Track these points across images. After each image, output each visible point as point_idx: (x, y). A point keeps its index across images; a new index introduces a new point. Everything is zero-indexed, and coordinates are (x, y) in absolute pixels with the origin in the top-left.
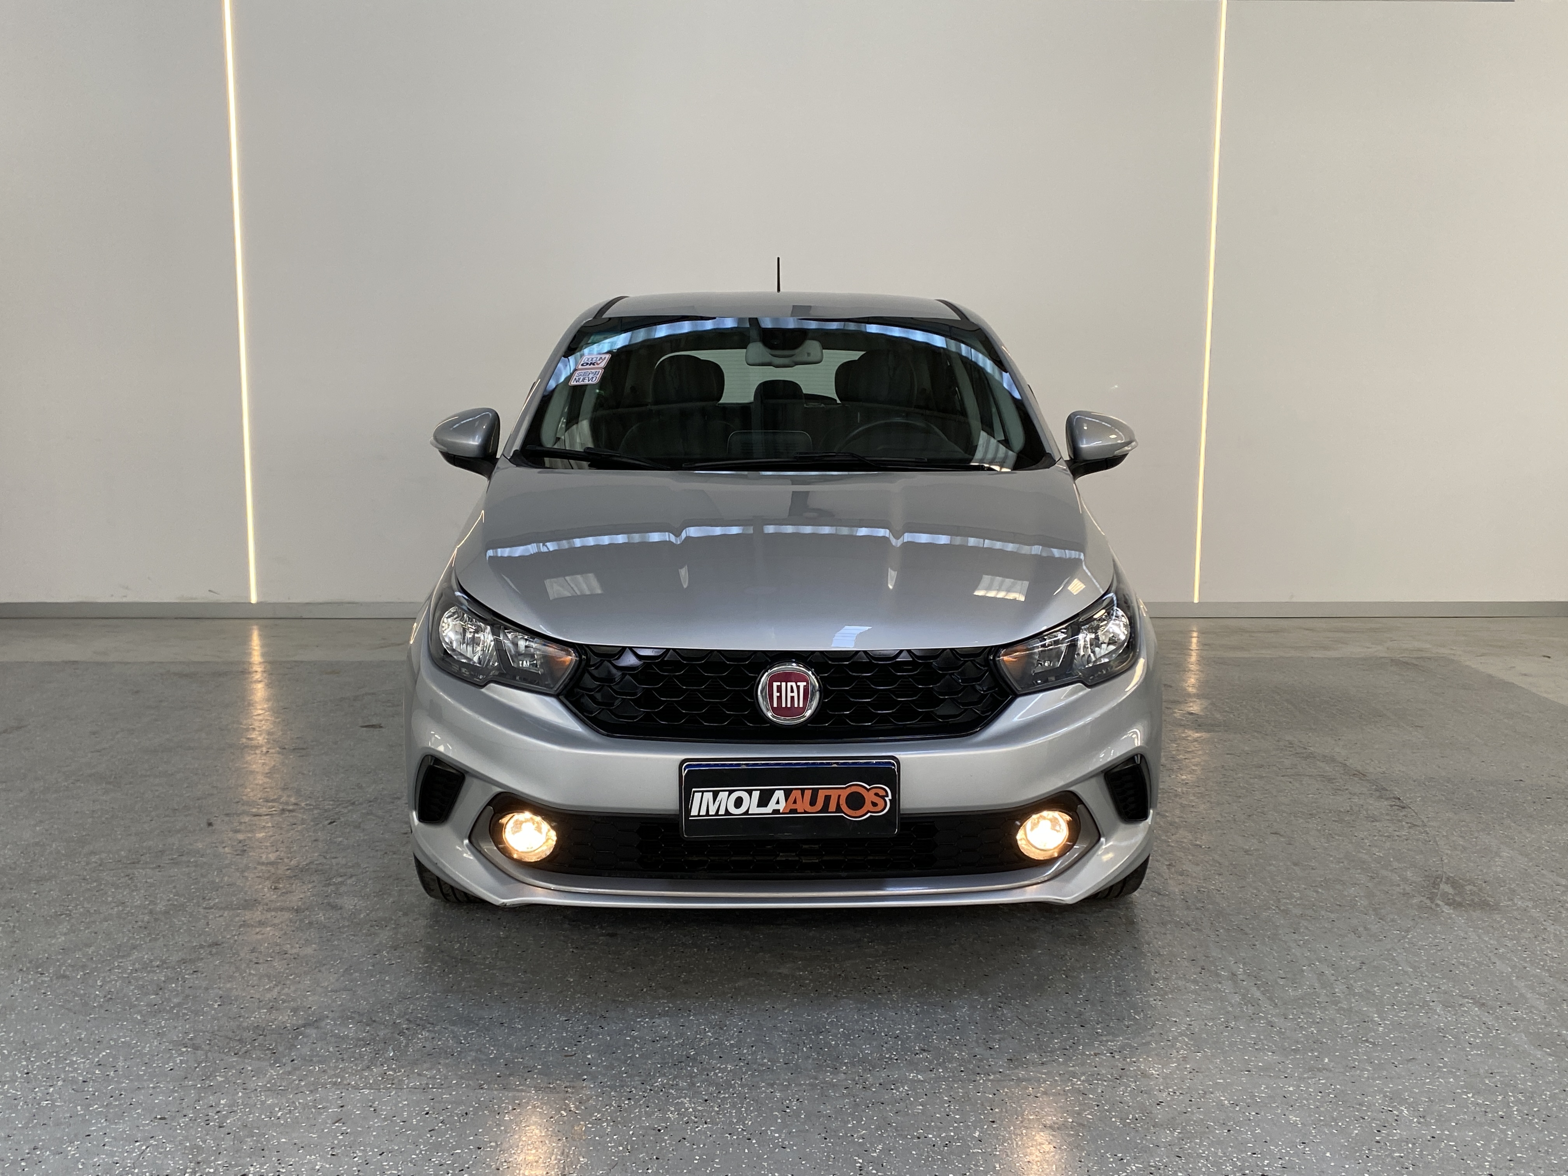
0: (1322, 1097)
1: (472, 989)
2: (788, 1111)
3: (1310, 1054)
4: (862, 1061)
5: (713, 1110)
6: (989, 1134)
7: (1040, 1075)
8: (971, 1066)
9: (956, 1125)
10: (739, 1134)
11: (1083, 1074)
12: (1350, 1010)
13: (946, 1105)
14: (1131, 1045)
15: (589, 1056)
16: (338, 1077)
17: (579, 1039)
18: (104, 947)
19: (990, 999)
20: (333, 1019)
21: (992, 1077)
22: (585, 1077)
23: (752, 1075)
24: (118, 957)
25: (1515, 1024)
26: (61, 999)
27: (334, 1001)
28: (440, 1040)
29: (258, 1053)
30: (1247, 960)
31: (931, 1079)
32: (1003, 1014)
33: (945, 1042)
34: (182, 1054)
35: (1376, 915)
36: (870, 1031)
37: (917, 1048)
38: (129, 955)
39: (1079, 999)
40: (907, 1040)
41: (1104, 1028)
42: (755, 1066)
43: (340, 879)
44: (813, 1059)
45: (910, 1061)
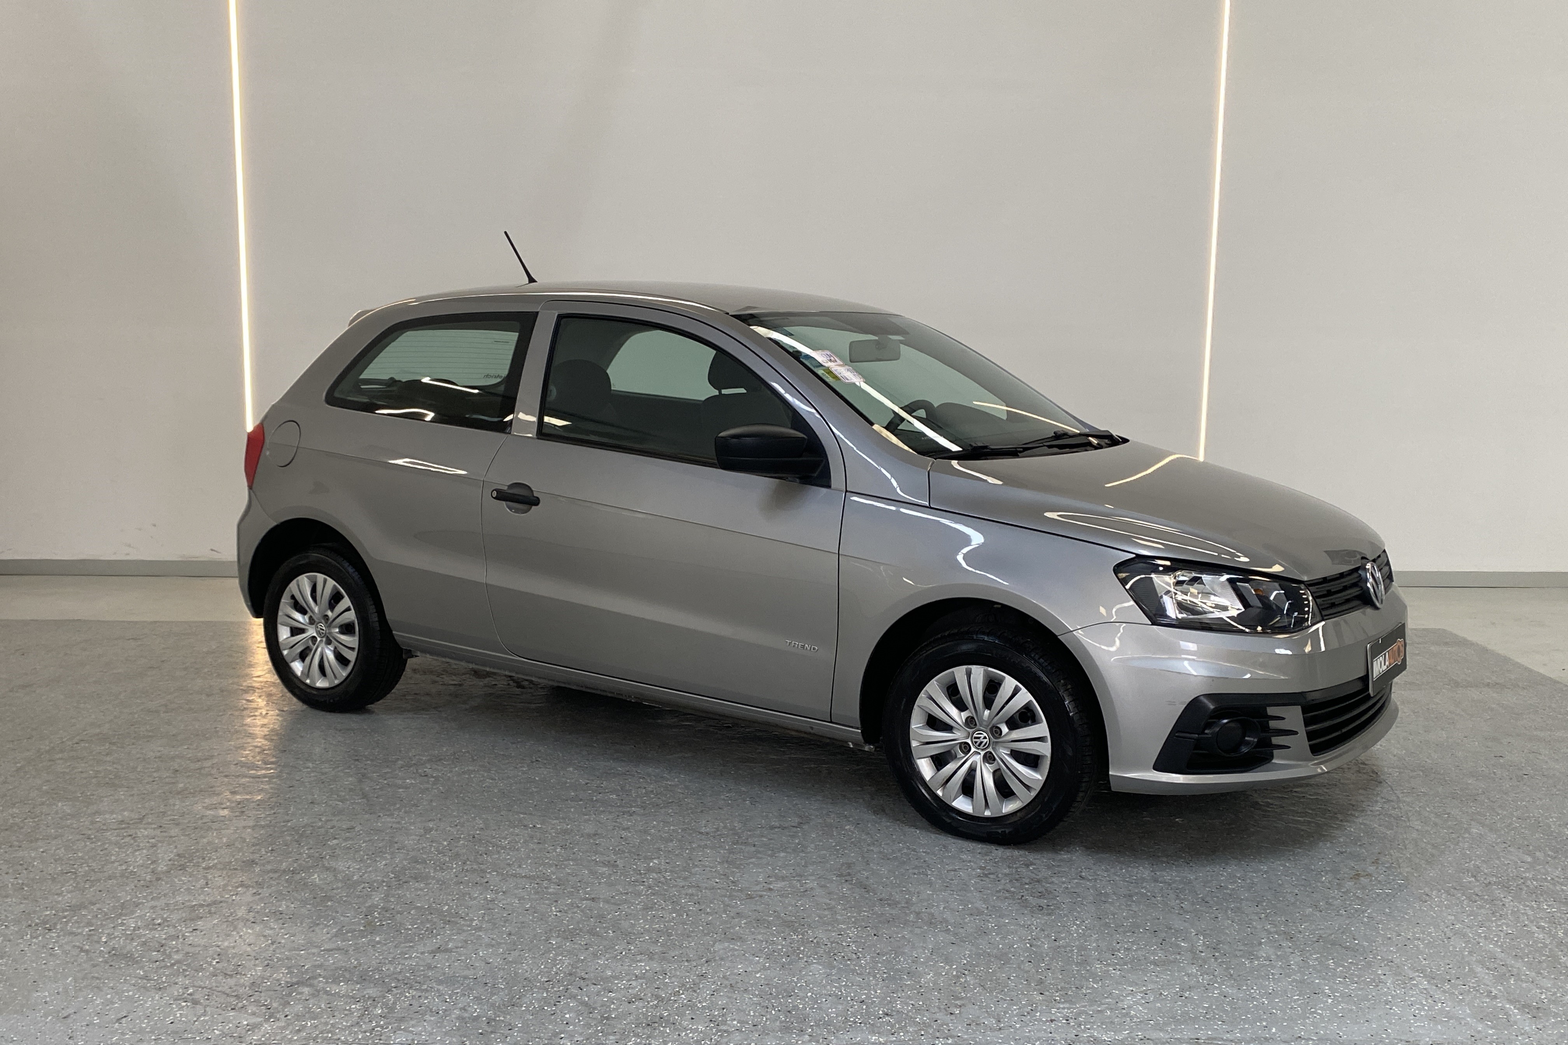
1: (458, 950)
3: (1258, 1024)
8: (931, 1031)
11: (1039, 1040)
12: (1302, 983)
14: (1087, 1013)
15: (567, 1016)
16: (328, 1033)
17: (558, 1000)
18: (109, 904)
19: (954, 967)
20: (323, 978)
22: (563, 1036)
23: (721, 1036)
24: (121, 915)
25: (1461, 998)
27: (327, 960)
28: (426, 998)
29: (254, 1009)
30: (1208, 932)
32: (965, 982)
33: (908, 1007)
34: (182, 1008)
35: (1341, 889)
36: (837, 995)
37: (881, 1012)
38: (133, 912)
39: (1041, 968)
40: (872, 1004)
41: (1062, 995)
42: (725, 1028)
43: (335, 842)
44: (781, 1022)
45: (872, 1025)
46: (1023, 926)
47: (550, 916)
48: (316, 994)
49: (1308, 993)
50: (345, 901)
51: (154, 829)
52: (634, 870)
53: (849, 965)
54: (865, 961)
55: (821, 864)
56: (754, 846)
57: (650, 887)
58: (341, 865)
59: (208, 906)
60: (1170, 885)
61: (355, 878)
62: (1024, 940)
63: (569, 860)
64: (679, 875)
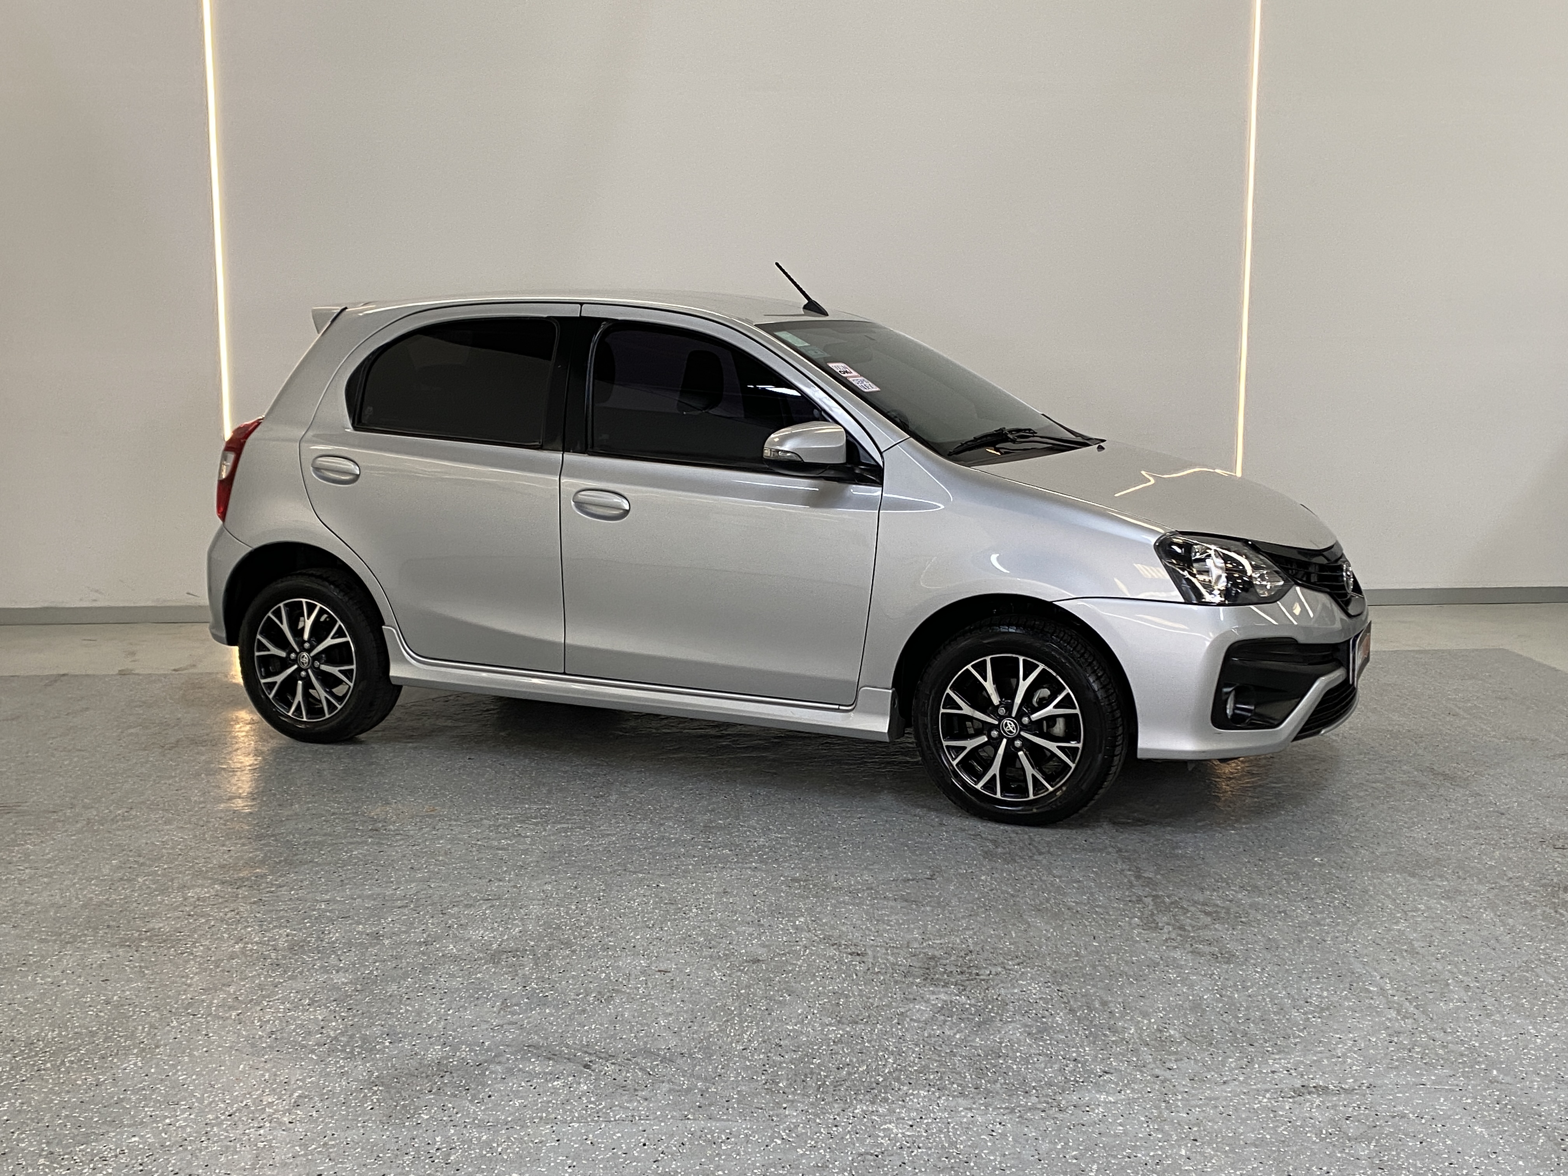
0: (1500, 1109)
2: (994, 1134)
3: (1477, 1067)
4: (1050, 1084)
5: (922, 1136)
6: (1195, 1152)
7: (1225, 1094)
8: (1157, 1087)
9: (1160, 1144)
10: (954, 1157)
11: (1267, 1091)
12: (1504, 1022)
13: (1145, 1125)
15: (781, 1085)
16: (542, 1112)
17: (764, 1068)
18: (244, 985)
19: (1153, 1020)
20: (510, 1054)
21: (1180, 1097)
22: (785, 1105)
23: (947, 1100)
24: (264, 997)
26: (226, 1040)
27: (504, 1036)
28: (628, 1072)
29: (452, 1089)
30: (1391, 974)
31: (1121, 1100)
32: (1170, 1036)
33: (1123, 1063)
34: (375, 1093)
35: (1504, 924)
36: (1047, 1055)
37: (1099, 1070)
39: (1240, 1018)
40: (1086, 1062)
41: (1272, 1045)
42: (947, 1092)
43: (456, 909)
44: (1001, 1084)
45: (1096, 1083)
46: (1205, 975)
47: (715, 981)
48: (510, 1071)
49: (1515, 1034)
50: (494, 973)
51: (254, 903)
52: (782, 929)
53: (1046, 1023)
54: (1061, 1017)
55: (973, 918)
56: (895, 900)
57: (806, 947)
58: (475, 934)
59: (351, 983)
60: (1334, 927)
61: (495, 946)
62: (1213, 990)
63: (709, 921)
64: (831, 933)
